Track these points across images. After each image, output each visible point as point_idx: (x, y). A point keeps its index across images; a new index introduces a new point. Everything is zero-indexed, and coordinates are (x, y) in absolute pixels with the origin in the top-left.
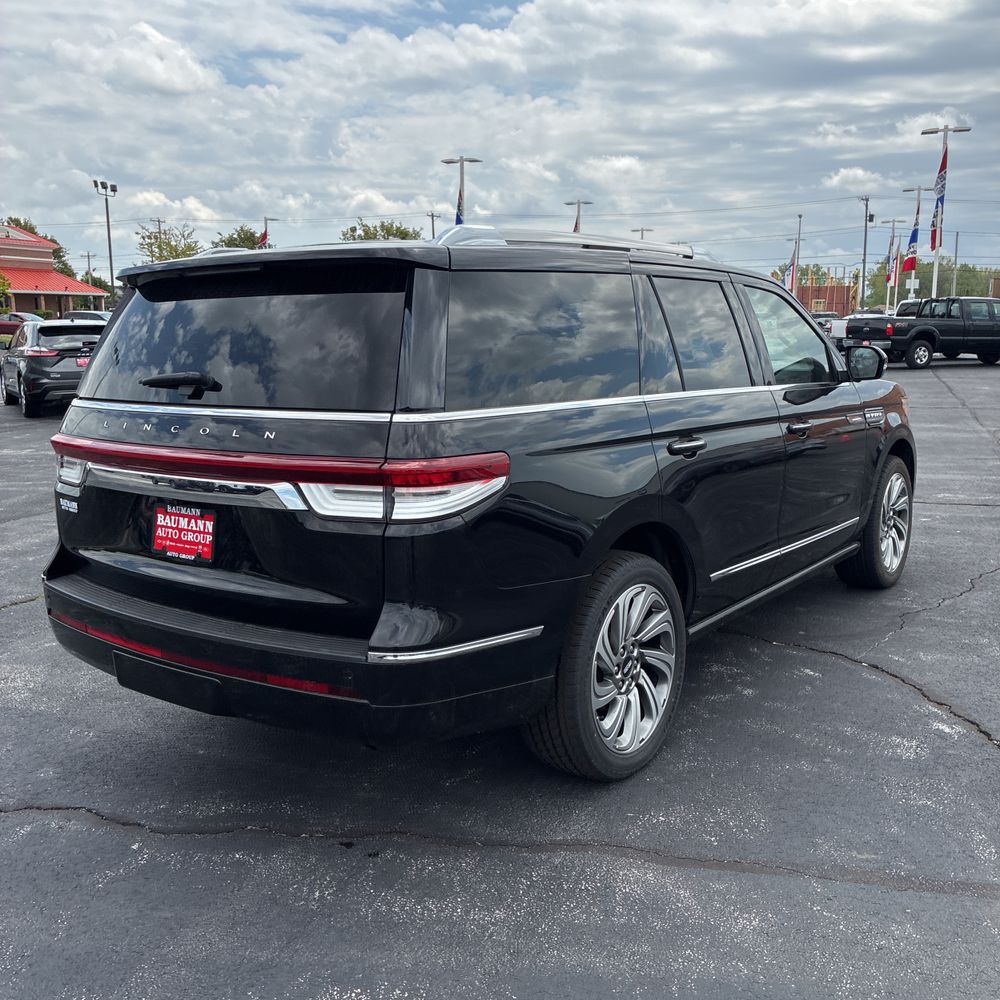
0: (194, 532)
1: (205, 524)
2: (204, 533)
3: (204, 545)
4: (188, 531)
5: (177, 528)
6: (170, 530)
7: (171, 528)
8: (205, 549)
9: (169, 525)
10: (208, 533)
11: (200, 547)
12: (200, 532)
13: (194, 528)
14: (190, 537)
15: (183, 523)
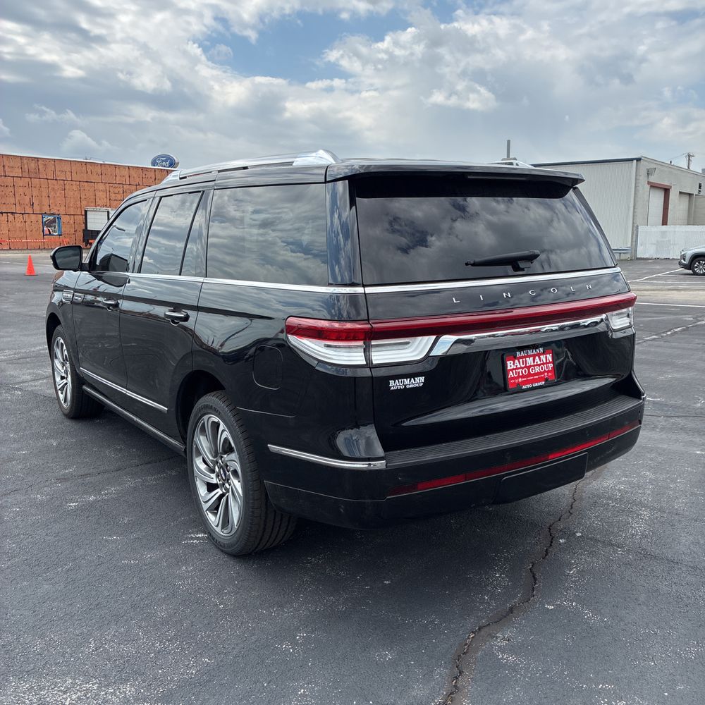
0: (539, 365)
1: (546, 357)
2: (546, 363)
3: (548, 372)
4: (534, 366)
5: (526, 367)
6: (520, 370)
7: (521, 368)
8: (550, 374)
9: (519, 366)
10: (550, 363)
11: (546, 374)
12: (543, 364)
13: (539, 363)
14: (537, 369)
15: (530, 361)
